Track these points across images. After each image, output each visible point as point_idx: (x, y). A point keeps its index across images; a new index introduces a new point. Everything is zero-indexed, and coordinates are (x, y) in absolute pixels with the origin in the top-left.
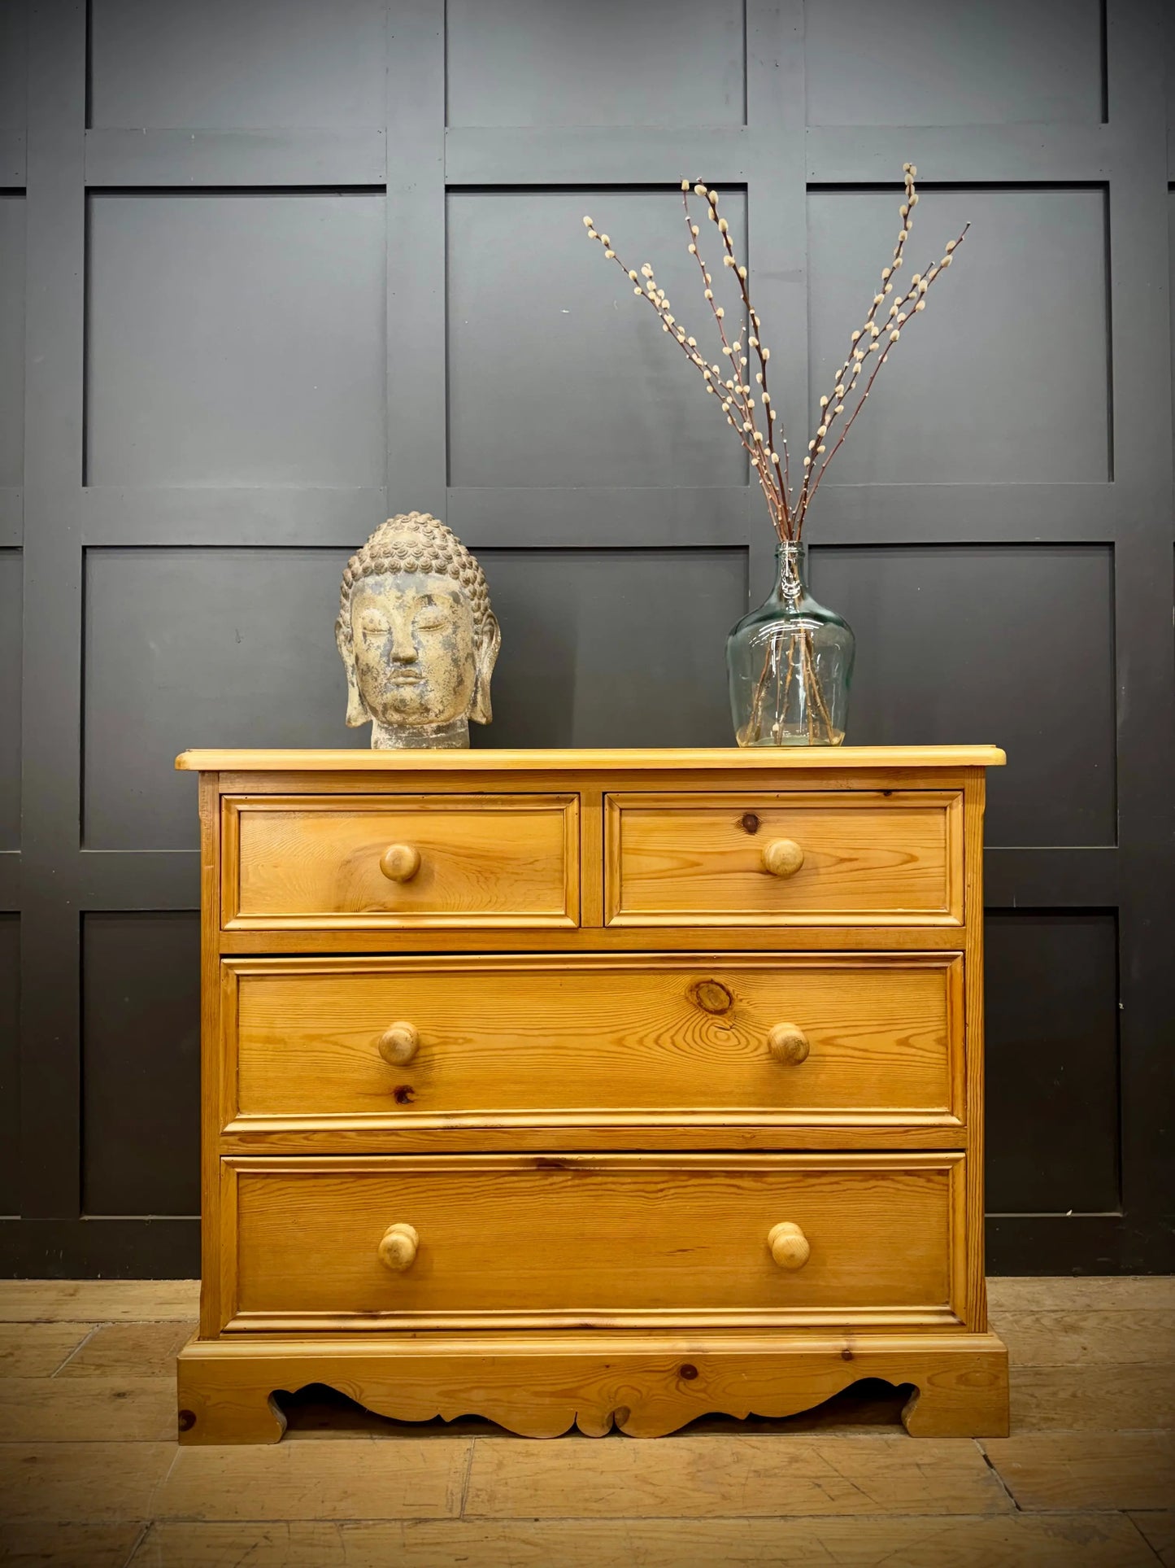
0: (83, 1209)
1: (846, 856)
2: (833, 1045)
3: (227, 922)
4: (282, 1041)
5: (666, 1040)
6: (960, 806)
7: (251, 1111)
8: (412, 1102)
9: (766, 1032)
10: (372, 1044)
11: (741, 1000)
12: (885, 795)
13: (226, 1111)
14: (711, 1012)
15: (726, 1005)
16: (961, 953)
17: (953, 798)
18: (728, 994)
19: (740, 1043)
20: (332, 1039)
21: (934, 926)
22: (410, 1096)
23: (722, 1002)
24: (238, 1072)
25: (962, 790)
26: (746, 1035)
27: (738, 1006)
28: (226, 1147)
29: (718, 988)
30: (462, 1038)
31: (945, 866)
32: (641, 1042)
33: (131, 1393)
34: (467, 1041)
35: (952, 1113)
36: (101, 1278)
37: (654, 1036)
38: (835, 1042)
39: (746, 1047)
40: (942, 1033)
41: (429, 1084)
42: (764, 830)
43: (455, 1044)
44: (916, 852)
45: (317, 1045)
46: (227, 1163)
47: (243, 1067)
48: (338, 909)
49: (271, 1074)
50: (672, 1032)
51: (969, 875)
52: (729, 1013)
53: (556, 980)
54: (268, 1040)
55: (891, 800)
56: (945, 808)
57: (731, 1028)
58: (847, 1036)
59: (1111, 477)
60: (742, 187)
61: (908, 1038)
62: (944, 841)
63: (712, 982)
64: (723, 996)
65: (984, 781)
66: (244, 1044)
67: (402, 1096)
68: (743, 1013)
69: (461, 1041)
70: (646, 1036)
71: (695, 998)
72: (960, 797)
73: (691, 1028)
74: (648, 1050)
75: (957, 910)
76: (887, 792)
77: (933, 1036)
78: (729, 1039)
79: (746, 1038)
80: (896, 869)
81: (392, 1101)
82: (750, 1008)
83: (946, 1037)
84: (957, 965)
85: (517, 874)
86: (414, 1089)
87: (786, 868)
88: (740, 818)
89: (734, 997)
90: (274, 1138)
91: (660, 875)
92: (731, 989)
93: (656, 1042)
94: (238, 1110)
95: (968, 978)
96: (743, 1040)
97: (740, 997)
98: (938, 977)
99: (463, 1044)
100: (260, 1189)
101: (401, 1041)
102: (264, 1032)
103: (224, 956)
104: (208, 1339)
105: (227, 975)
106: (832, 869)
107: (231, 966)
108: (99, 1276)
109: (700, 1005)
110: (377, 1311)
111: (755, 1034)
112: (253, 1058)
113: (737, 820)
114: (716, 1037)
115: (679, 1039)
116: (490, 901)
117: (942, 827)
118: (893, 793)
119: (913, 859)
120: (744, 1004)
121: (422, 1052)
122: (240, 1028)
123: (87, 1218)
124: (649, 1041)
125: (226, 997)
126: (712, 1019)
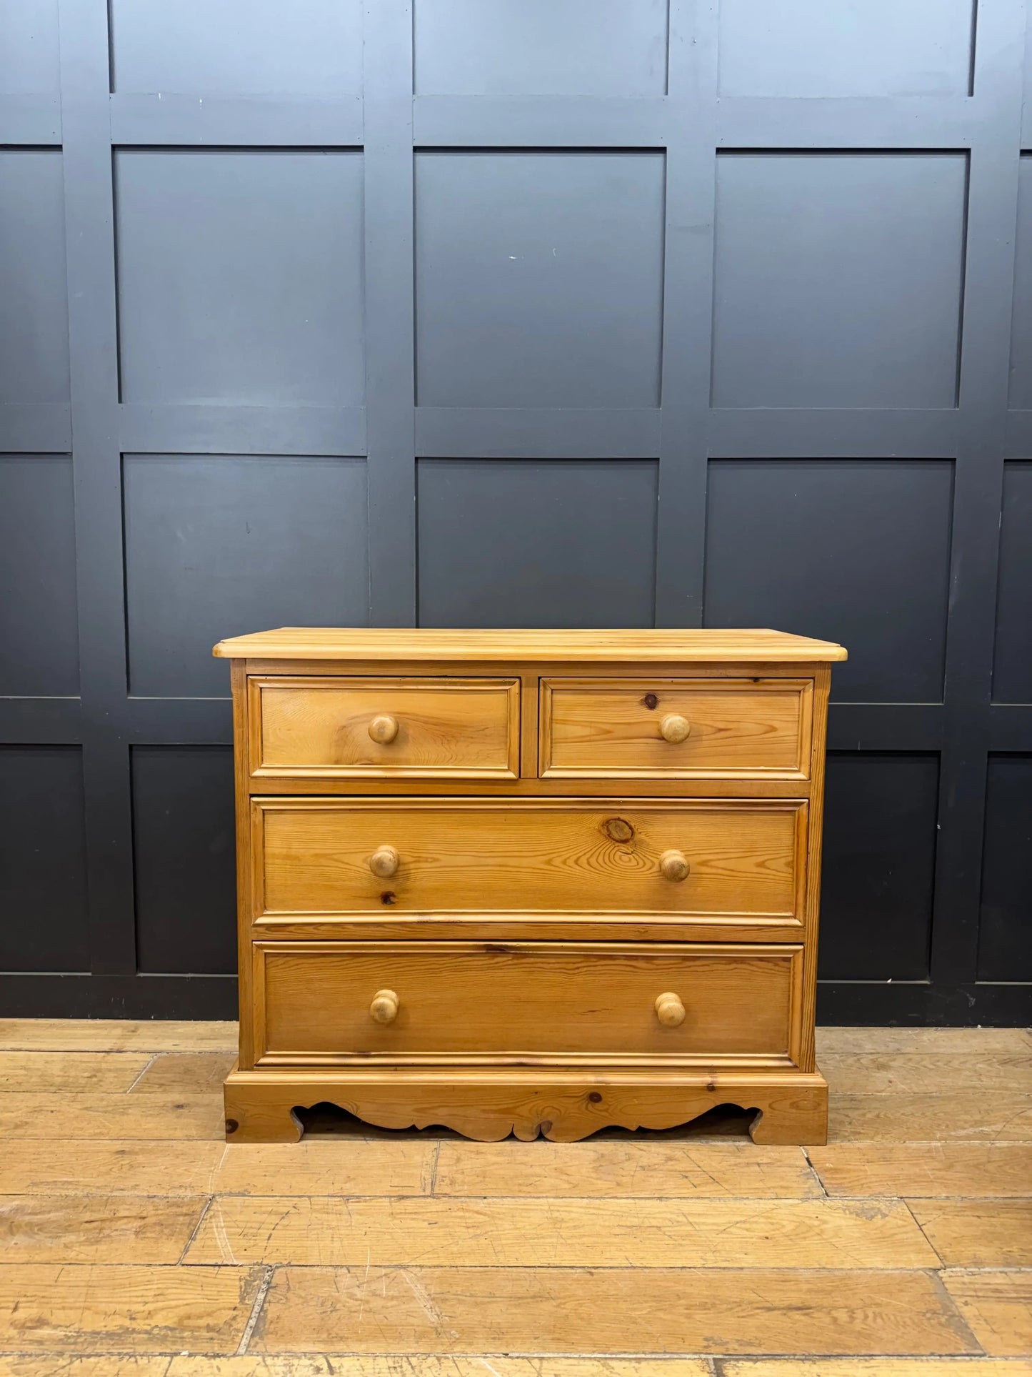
0: (139, 968)
1: (721, 726)
2: (707, 866)
3: (254, 771)
4: (297, 858)
5: (583, 861)
6: (811, 690)
7: (274, 908)
8: (394, 903)
9: (658, 857)
10: (365, 861)
11: (640, 833)
12: (755, 681)
13: (256, 909)
14: (617, 841)
15: (629, 836)
16: (807, 800)
17: (806, 684)
18: (631, 828)
19: (638, 864)
20: (335, 857)
21: (787, 780)
22: (392, 898)
23: (626, 834)
24: (264, 880)
25: (813, 678)
26: (644, 858)
27: (637, 837)
28: (256, 934)
29: (624, 824)
30: (431, 858)
31: (798, 735)
32: (564, 862)
33: (188, 1105)
34: (435, 860)
35: (795, 917)
36: (154, 1019)
37: (575, 857)
38: (709, 864)
39: (644, 866)
40: (790, 859)
41: (406, 891)
42: (661, 706)
43: (427, 862)
44: (776, 724)
45: (324, 862)
46: (258, 946)
47: (268, 876)
48: (337, 763)
49: (289, 883)
50: (588, 855)
51: (815, 742)
52: (631, 842)
53: (502, 816)
54: (287, 857)
55: (758, 685)
56: (800, 692)
57: (632, 852)
58: (719, 860)
59: (957, 403)
60: (663, 150)
61: (764, 862)
62: (797, 716)
63: (619, 819)
64: (627, 829)
65: (830, 671)
66: (268, 861)
67: (387, 899)
68: (642, 842)
69: (430, 860)
70: (568, 858)
71: (606, 831)
72: (812, 684)
73: (602, 854)
74: (570, 869)
75: (805, 768)
76: (756, 679)
77: (783, 861)
78: (630, 860)
79: (643, 861)
80: (761, 736)
81: (379, 902)
82: (646, 839)
83: (793, 861)
84: (804, 809)
85: (472, 738)
86: (396, 894)
87: (677, 737)
88: (643, 697)
89: (635, 830)
90: (292, 928)
91: (582, 740)
92: (632, 824)
93: (576, 862)
94: (265, 908)
95: (811, 818)
96: (641, 863)
97: (640, 831)
98: (789, 817)
99: (431, 862)
100: (281, 964)
101: (385, 861)
102: (284, 851)
103: (252, 796)
104: (247, 1070)
105: (255, 809)
106: (713, 736)
107: (258, 803)
108: (152, 1017)
109: (609, 836)
110: (368, 1052)
111: (650, 858)
112: (275, 870)
113: (642, 698)
114: (620, 859)
115: (593, 860)
116: (451, 758)
117: (796, 706)
118: (761, 680)
119: (773, 729)
120: (642, 836)
121: (401, 868)
122: (266, 849)
123: (142, 975)
124: (571, 862)
125: (255, 825)
126: (618, 846)
